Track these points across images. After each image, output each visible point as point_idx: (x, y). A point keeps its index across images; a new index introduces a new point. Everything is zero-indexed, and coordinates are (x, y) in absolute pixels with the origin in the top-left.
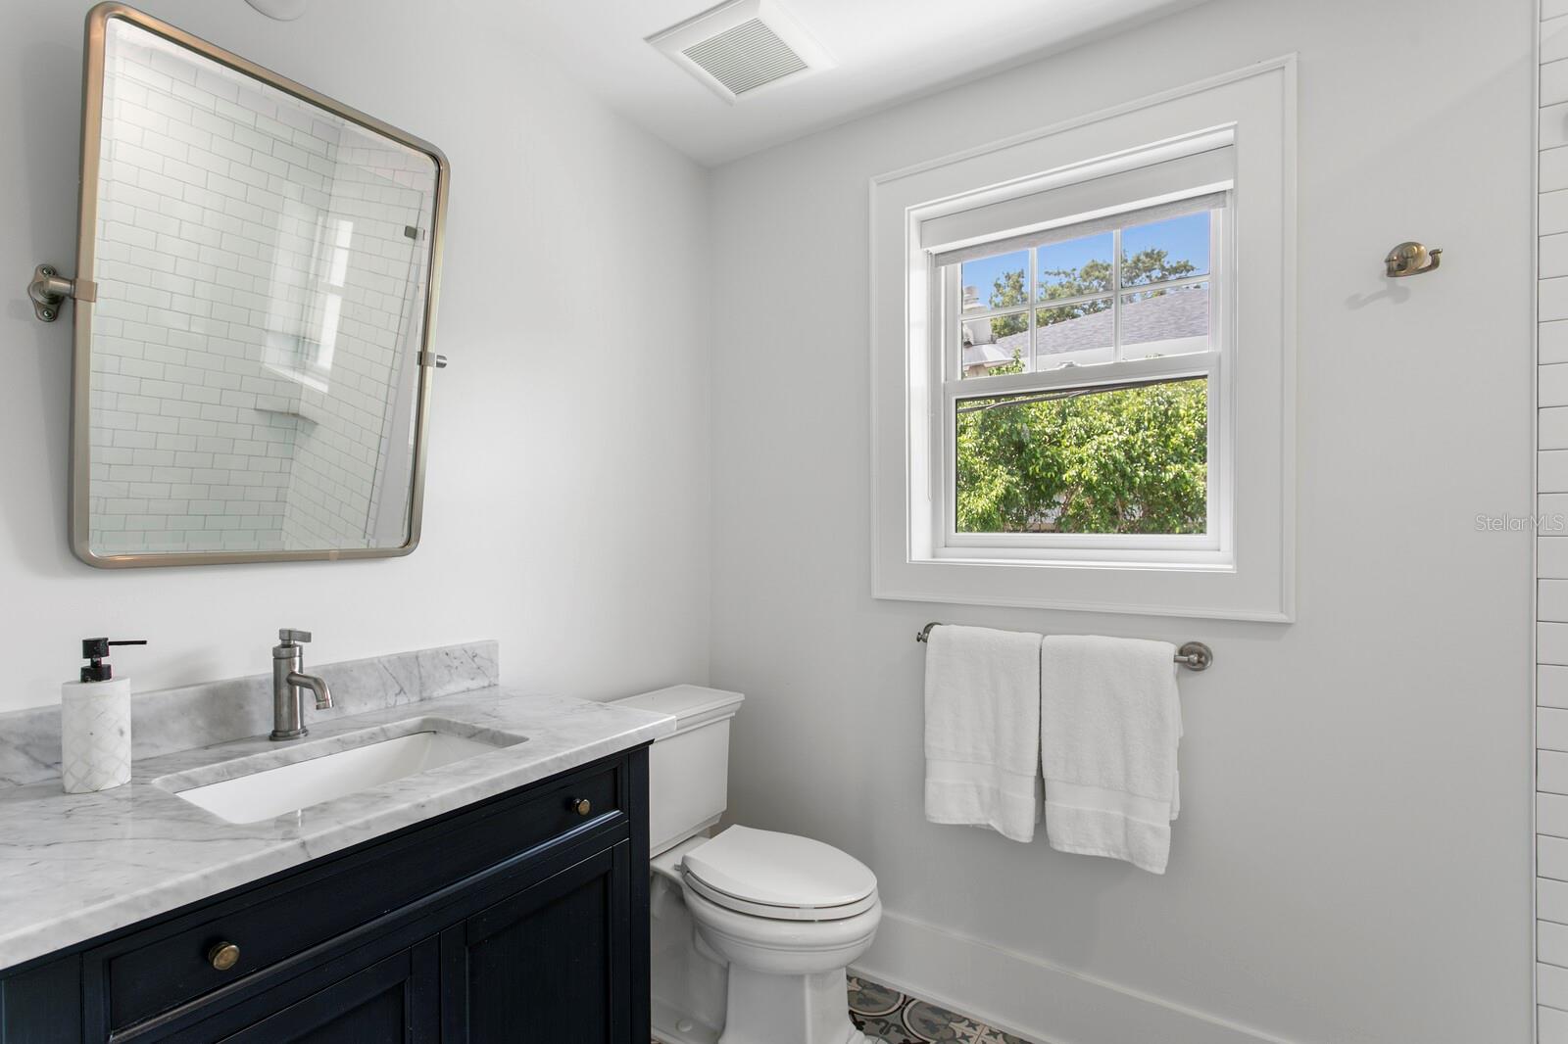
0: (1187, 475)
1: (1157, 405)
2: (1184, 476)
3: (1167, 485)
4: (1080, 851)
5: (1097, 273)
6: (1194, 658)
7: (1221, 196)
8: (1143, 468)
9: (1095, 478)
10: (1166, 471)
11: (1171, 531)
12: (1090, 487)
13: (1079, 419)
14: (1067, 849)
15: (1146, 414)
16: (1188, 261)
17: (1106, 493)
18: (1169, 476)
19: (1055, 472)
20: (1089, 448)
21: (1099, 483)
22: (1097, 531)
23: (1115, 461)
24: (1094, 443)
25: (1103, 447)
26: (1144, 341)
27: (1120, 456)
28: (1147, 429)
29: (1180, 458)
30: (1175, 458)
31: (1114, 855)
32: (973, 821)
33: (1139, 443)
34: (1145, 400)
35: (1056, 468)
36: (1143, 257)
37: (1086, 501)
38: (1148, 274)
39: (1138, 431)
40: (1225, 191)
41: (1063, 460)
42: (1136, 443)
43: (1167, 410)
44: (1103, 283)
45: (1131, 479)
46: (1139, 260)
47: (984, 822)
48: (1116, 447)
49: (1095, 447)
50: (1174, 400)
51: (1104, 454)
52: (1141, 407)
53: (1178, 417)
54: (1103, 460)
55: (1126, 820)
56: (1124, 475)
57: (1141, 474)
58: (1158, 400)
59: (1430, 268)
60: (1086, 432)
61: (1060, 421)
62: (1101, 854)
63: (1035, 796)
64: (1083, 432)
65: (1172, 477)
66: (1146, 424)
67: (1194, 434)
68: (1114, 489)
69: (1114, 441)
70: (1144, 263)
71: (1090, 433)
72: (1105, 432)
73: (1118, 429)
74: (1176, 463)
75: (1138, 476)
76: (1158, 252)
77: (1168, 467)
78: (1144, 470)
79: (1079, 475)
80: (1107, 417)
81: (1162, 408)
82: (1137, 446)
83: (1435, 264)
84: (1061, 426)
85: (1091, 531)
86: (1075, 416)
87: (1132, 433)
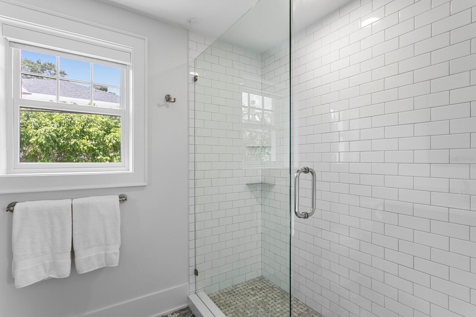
0: (78, 143)
1: (67, 119)
2: (77, 143)
3: (71, 146)
4: (90, 270)
5: (28, 64)
6: (124, 199)
7: (126, 66)
8: (62, 139)
9: (44, 142)
10: (71, 141)
11: (72, 161)
12: (41, 145)
13: (35, 119)
14: (85, 272)
15: (63, 121)
16: (64, 71)
17: (48, 148)
18: (72, 143)
19: (25, 139)
20: (41, 130)
21: (45, 144)
22: (44, 161)
23: (52, 136)
24: (44, 129)
25: (47, 131)
26: (51, 95)
27: (54, 135)
28: (64, 126)
29: (75, 137)
30: (74, 137)
31: (101, 267)
32: (41, 279)
33: (61, 131)
34: (63, 116)
35: (26, 137)
36: (47, 64)
37: (39, 150)
38: (49, 71)
39: (60, 127)
40: (126, 65)
41: (29, 134)
42: (59, 131)
43: (71, 121)
44: (31, 68)
45: (58, 143)
46: (46, 65)
47: (48, 277)
48: (53, 131)
49: (44, 131)
50: (73, 118)
51: (48, 133)
52: (61, 118)
53: (74, 124)
54: (47, 136)
55: (106, 254)
56: (55, 141)
57: (62, 142)
58: (68, 117)
59: (172, 102)
60: (39, 124)
61: (26, 119)
62: (97, 268)
63: (71, 259)
64: (37, 124)
65: (73, 143)
66: (63, 124)
67: (79, 130)
68: (51, 146)
69: (51, 129)
70: (47, 66)
71: (40, 124)
72: (46, 125)
73: (52, 125)
74: (74, 139)
75: (60, 142)
76: (53, 65)
77: (72, 140)
78: (63, 140)
79: (37, 140)
80: (47, 120)
81: (69, 120)
82: (60, 132)
83: (175, 101)
84: (26, 121)
85: (41, 161)
86: (33, 117)
87: (58, 127)
